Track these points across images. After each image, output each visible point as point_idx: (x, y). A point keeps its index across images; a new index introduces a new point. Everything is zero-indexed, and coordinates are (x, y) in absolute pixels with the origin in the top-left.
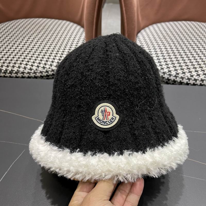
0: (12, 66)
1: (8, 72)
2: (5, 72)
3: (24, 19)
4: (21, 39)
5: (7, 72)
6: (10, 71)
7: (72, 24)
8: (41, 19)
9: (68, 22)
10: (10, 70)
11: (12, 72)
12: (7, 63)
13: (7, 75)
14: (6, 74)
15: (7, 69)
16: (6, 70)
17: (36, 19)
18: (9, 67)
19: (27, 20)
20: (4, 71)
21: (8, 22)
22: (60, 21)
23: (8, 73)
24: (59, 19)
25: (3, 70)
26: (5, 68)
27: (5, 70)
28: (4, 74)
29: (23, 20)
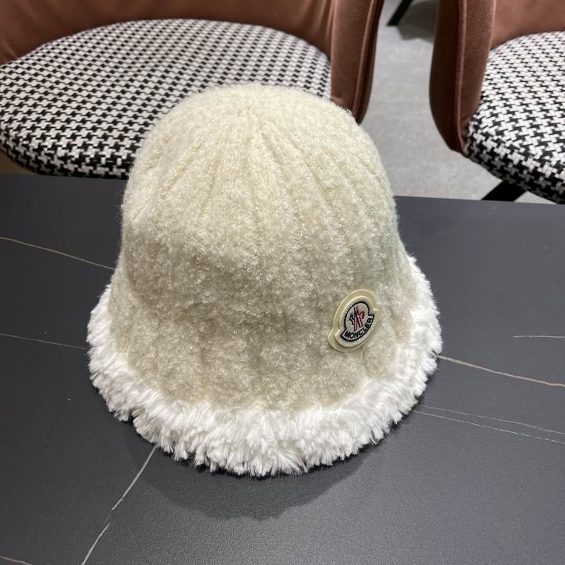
0: (128, 146)
1: (119, 162)
2: (111, 162)
3: (144, 22)
4: (145, 73)
5: (115, 163)
6: (123, 161)
7: (280, 35)
8: (190, 22)
9: (269, 31)
10: (124, 157)
11: (129, 162)
12: (114, 138)
13: (116, 171)
14: (111, 170)
15: (117, 154)
16: (114, 158)
17: (178, 22)
18: (122, 148)
19: (152, 23)
20: (107, 159)
21: (99, 29)
22: (247, 27)
23: (119, 167)
24: (243, 21)
25: (104, 156)
26: (111, 150)
27: (108, 156)
28: (107, 169)
29: (140, 23)
